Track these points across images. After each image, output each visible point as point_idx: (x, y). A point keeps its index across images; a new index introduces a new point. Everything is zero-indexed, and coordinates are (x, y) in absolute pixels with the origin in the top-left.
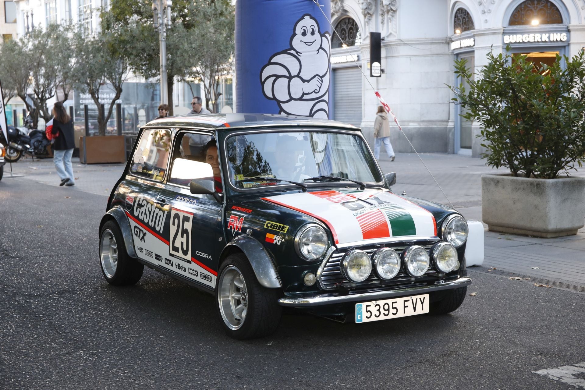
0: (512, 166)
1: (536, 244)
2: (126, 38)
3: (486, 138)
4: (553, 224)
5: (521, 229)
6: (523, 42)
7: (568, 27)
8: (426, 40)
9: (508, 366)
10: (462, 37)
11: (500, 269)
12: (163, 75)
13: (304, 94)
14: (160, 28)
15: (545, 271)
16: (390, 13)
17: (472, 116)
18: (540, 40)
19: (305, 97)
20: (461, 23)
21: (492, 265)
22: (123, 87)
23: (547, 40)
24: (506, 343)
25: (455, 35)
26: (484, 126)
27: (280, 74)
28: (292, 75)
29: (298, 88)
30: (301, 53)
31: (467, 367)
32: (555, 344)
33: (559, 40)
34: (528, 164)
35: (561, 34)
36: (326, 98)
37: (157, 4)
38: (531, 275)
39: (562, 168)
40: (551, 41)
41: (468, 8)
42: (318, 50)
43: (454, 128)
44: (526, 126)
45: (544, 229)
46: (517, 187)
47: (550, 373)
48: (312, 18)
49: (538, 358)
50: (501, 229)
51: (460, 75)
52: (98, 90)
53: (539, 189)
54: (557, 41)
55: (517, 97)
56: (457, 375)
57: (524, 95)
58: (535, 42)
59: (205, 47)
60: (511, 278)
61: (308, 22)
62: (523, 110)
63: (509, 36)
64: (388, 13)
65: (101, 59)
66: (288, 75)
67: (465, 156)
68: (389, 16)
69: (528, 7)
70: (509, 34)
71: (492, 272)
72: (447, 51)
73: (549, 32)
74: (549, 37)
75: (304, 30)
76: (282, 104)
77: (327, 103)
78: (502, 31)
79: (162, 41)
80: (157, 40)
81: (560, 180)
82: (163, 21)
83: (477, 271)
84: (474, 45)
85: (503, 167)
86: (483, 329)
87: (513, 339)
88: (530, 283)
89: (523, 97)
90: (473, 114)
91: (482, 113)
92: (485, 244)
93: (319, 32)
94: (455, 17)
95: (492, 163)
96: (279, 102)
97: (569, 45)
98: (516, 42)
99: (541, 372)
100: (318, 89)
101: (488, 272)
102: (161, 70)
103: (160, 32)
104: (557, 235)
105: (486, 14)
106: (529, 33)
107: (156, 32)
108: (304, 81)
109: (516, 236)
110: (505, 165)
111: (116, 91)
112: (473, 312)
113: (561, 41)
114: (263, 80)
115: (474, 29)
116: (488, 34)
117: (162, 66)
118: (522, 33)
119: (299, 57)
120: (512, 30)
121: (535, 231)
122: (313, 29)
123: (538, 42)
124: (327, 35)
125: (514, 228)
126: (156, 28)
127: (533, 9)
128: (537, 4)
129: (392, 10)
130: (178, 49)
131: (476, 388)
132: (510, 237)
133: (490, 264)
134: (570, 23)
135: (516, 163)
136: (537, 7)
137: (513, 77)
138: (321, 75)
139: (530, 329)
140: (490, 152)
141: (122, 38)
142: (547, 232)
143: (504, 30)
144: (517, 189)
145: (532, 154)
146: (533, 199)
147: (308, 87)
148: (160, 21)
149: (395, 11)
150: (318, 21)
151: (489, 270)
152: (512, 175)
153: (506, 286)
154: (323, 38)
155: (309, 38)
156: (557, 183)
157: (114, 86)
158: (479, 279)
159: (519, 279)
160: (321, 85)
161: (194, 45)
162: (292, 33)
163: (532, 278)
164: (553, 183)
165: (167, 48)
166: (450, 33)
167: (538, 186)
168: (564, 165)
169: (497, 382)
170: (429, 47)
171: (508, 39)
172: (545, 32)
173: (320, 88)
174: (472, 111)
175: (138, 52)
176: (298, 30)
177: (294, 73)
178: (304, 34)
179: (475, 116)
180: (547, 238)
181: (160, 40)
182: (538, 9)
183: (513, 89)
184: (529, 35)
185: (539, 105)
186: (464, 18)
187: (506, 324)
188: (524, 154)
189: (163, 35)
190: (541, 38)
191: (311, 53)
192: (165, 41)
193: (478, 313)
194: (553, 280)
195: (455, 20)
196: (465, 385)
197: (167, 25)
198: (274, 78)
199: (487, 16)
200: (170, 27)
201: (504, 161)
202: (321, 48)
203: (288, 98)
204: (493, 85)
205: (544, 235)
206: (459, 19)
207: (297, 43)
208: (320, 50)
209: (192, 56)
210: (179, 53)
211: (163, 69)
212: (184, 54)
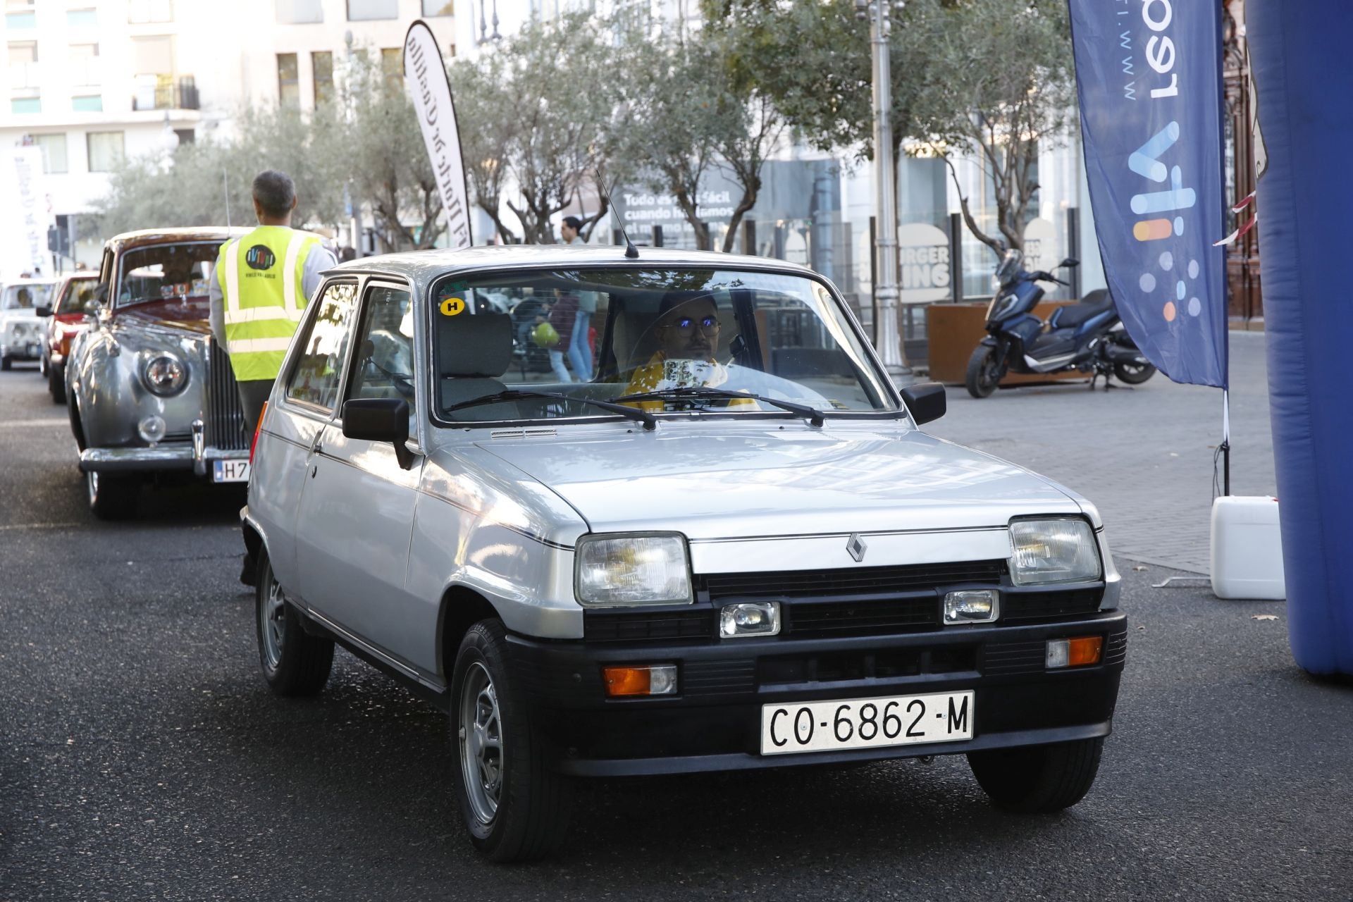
2: (780, 39)
12: (880, 138)
14: (872, 8)
22: (764, 175)
52: (694, 185)
59: (1003, 57)
65: (708, 102)
79: (878, 43)
80: (863, 44)
102: (875, 125)
103: (873, 18)
107: (862, 19)
111: (744, 187)
117: (879, 112)
130: (925, 64)
141: (764, 41)
157: (739, 173)
161: (973, 53)
165: (892, 63)
175: (811, 76)
181: (873, 41)
189: (881, 27)
192: (887, 43)
200: (901, 5)
209: (966, 84)
210: (929, 77)
211: (881, 123)
212: (944, 78)
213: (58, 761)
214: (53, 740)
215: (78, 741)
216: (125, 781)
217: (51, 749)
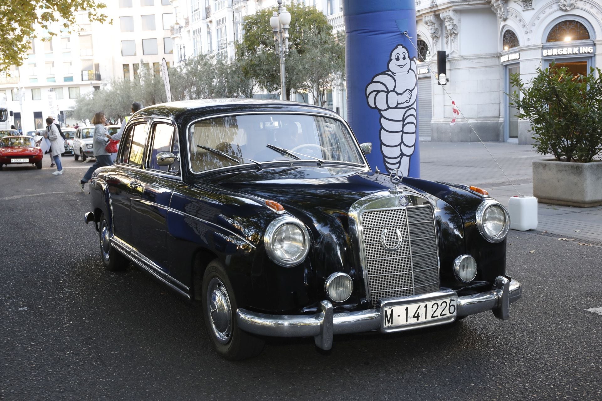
0: (556, 153)
1: (576, 212)
2: (257, 63)
3: (535, 132)
4: (589, 197)
5: (564, 201)
6: (558, 55)
7: (594, 42)
8: (481, 56)
9: (565, 306)
10: (509, 52)
11: (550, 232)
12: (283, 89)
13: (398, 104)
14: (280, 54)
15: (585, 233)
16: (453, 36)
17: (525, 116)
18: (571, 53)
19: (399, 106)
20: (509, 42)
21: (544, 229)
23: (577, 52)
24: (561, 288)
25: (504, 51)
26: (534, 124)
27: (380, 90)
28: (389, 90)
29: (393, 99)
30: (396, 74)
31: (535, 307)
32: (600, 289)
33: (586, 52)
34: (568, 151)
35: (588, 47)
36: (414, 106)
37: (278, 37)
38: (575, 237)
39: (597, 153)
40: (580, 53)
41: (514, 30)
42: (408, 71)
43: (504, 122)
44: (567, 123)
45: (582, 201)
46: (560, 170)
47: (598, 310)
48: (403, 47)
49: (587, 299)
50: (548, 201)
51: (515, 85)
53: (578, 171)
54: (585, 53)
55: (560, 101)
56: (527, 312)
57: (565, 99)
58: (567, 54)
59: (314, 68)
60: (559, 239)
61: (400, 50)
62: (565, 111)
63: (547, 50)
64: (451, 36)
65: (238, 79)
66: (386, 90)
67: (513, 144)
68: (452, 38)
69: (562, 27)
70: (547, 48)
71: (544, 235)
72: (497, 63)
73: (579, 46)
74: (579, 50)
75: (398, 56)
76: (382, 112)
77: (416, 110)
78: (541, 47)
79: (282, 64)
80: (278, 63)
81: (595, 163)
82: (282, 49)
83: (533, 234)
84: (519, 58)
85: (549, 153)
86: (543, 278)
87: (567, 285)
88: (575, 243)
89: (565, 100)
90: (525, 114)
91: (532, 113)
92: (539, 214)
93: (409, 57)
94: (504, 37)
95: (541, 151)
96: (380, 110)
97: (595, 55)
98: (552, 55)
99: (590, 310)
100: (409, 100)
101: (541, 234)
102: (281, 86)
103: (280, 57)
104: (592, 205)
105: (529, 34)
106: (562, 47)
107: (278, 57)
108: (398, 94)
109: (560, 206)
110: (551, 153)
112: (534, 265)
113: (588, 53)
114: (367, 94)
115: (519, 46)
116: (530, 49)
117: (282, 82)
118: (557, 48)
119: (394, 77)
120: (549, 45)
121: (574, 202)
122: (404, 55)
123: (570, 54)
124: (415, 59)
125: (558, 200)
126: (277, 54)
127: (566, 29)
128: (569, 25)
129: (454, 33)
130: (294, 70)
131: (543, 322)
132: (556, 207)
133: (542, 228)
134: (595, 39)
135: (559, 150)
136: (569, 27)
137: (557, 86)
138: (411, 90)
139: (579, 278)
140: (539, 143)
141: (252, 63)
142: (585, 203)
143: (543, 46)
144: (561, 171)
145: (572, 143)
146: (573, 178)
147: (401, 99)
148: (281, 49)
149: (456, 34)
150: (408, 49)
151: (542, 233)
152: (555, 160)
153: (557, 245)
154: (412, 62)
155: (401, 62)
156: (592, 165)
158: (535, 240)
159: (566, 240)
160: (411, 96)
161: (306, 67)
162: (389, 59)
163: (576, 238)
164: (589, 166)
165: (285, 69)
166: (499, 49)
167: (578, 168)
168: (598, 152)
169: (558, 318)
170: (483, 60)
171: (545, 53)
172: (576, 46)
173: (410, 99)
174: (525, 112)
175: (264, 73)
176: (394, 57)
177: (391, 88)
178: (398, 59)
179: (526, 116)
180: (585, 208)
181: (280, 63)
182: (570, 28)
183: (557, 95)
184: (563, 49)
185: (578, 107)
186: (511, 37)
187: (560, 274)
188: (566, 143)
189: (282, 59)
190: (573, 51)
191: (403, 73)
192: (284, 64)
193: (537, 266)
194: (592, 240)
195: (503, 39)
196: (535, 320)
197: (285, 52)
198: (375, 93)
199: (530, 36)
200: (287, 53)
201: (550, 149)
202: (410, 69)
203: (387, 107)
204: (541, 92)
205: (582, 205)
206: (507, 39)
207: (392, 66)
208: (410, 71)
209: (305, 74)
210: (295, 73)
211: (283, 85)
212: (299, 73)
213: (58, 242)
214: (57, 238)
215: (63, 238)
216: (74, 245)
217: (57, 239)
